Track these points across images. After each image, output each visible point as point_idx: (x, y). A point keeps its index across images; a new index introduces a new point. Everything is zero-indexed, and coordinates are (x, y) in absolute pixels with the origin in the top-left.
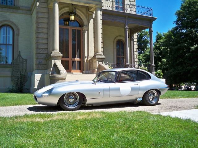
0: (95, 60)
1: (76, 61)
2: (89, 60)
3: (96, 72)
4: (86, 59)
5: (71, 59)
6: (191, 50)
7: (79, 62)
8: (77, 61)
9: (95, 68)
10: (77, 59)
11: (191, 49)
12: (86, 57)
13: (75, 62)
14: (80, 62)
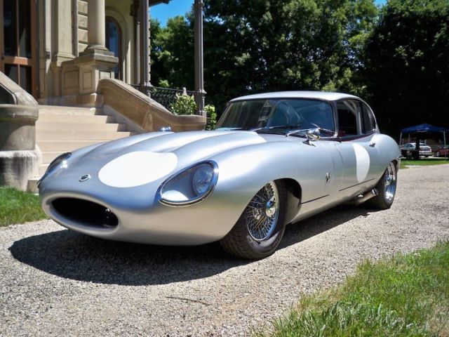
0: (84, 67)
1: (16, 65)
2: (59, 64)
3: (94, 104)
4: (49, 62)
5: (3, 58)
6: (236, 64)
7: (24, 69)
8: (21, 66)
9: (88, 91)
10: (21, 60)
11: (236, 61)
12: (47, 57)
13: (13, 68)
14: (28, 69)
